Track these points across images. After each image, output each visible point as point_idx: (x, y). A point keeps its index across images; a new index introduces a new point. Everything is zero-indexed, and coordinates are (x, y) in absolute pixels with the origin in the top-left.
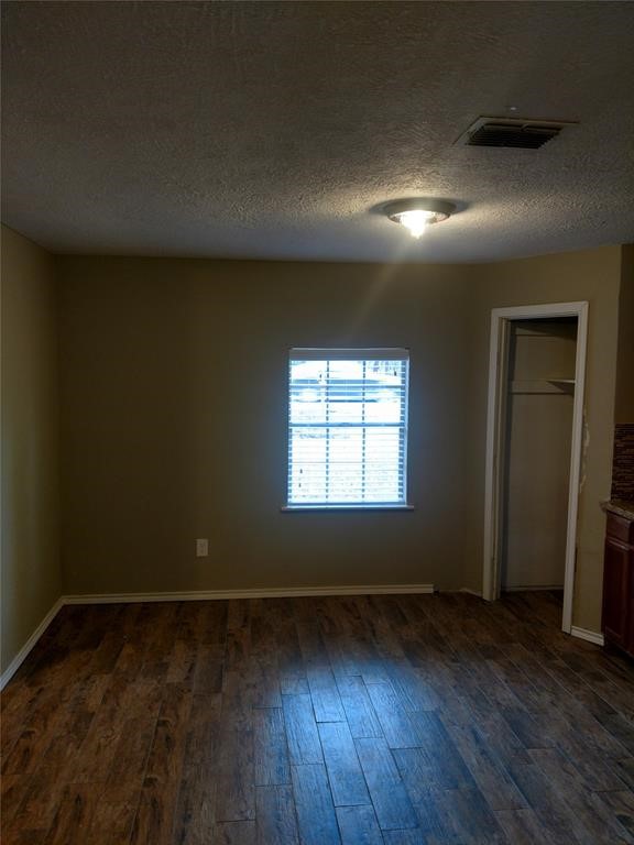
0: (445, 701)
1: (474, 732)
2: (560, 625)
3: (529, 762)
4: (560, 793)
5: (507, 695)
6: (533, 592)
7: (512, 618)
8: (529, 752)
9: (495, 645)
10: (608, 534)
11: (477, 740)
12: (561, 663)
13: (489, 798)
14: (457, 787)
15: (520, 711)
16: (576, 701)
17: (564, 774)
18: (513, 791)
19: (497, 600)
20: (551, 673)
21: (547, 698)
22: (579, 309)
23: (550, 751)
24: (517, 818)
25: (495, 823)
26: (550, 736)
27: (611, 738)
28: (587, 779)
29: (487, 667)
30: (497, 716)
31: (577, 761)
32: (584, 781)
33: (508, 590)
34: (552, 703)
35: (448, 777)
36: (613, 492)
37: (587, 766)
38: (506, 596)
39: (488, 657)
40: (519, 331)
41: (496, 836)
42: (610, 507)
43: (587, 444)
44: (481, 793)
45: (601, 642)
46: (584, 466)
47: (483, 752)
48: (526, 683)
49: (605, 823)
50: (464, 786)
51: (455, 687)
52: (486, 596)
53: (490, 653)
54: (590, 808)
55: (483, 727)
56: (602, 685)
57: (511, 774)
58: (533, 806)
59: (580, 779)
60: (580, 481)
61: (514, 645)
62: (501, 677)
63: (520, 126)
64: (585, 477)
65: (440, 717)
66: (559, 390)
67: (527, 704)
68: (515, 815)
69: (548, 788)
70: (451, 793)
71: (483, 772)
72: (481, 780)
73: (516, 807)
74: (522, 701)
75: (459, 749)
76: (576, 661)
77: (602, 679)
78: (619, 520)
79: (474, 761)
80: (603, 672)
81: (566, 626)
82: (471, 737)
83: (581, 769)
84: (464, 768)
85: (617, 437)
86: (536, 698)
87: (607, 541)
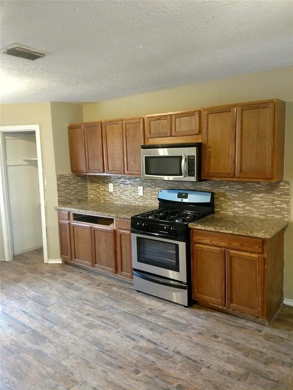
0: (5, 305)
1: (23, 311)
2: (43, 261)
3: (49, 312)
4: (64, 316)
5: (32, 293)
6: (27, 253)
7: (21, 264)
8: (48, 309)
9: (19, 277)
10: (59, 218)
11: (26, 313)
12: (48, 274)
13: (39, 330)
14: (24, 333)
15: (39, 296)
16: (58, 285)
17: (64, 310)
18: (47, 324)
19: (12, 260)
20: (45, 279)
21: (47, 288)
22: (35, 127)
23: (56, 305)
24: (52, 331)
25: (45, 337)
26: (53, 300)
27: (75, 292)
28: (72, 308)
29: (19, 286)
30: (30, 302)
31: (66, 304)
32: (71, 309)
33: (15, 254)
34: (50, 289)
35: (19, 331)
36: (59, 202)
37: (70, 304)
38: (15, 257)
39: (18, 282)
40: (6, 137)
41: (47, 341)
42: (59, 208)
43: (46, 184)
44: (35, 330)
45: (61, 262)
46: (46, 194)
47: (30, 316)
48: (37, 286)
49: (83, 319)
50: (27, 331)
51: (7, 298)
52: (7, 260)
53: (17, 281)
54: (76, 316)
55: (26, 308)
56: (66, 276)
57: (44, 319)
58: (56, 325)
59: (70, 309)
60: (45, 200)
61: (27, 274)
62: (26, 288)
63: (29, 51)
64: (46, 198)
65: (6, 312)
66: (27, 164)
67: (41, 293)
68: (51, 331)
69: (60, 317)
70: (23, 335)
71: (32, 323)
72: (33, 326)
73: (50, 328)
74: (38, 293)
75: (19, 320)
76: (53, 272)
77: (65, 275)
78: (63, 212)
79: (28, 321)
80: (65, 272)
81: (46, 261)
82: (23, 313)
83: (68, 306)
84: (24, 325)
85: (58, 180)
86: (43, 290)
87: (59, 221)
